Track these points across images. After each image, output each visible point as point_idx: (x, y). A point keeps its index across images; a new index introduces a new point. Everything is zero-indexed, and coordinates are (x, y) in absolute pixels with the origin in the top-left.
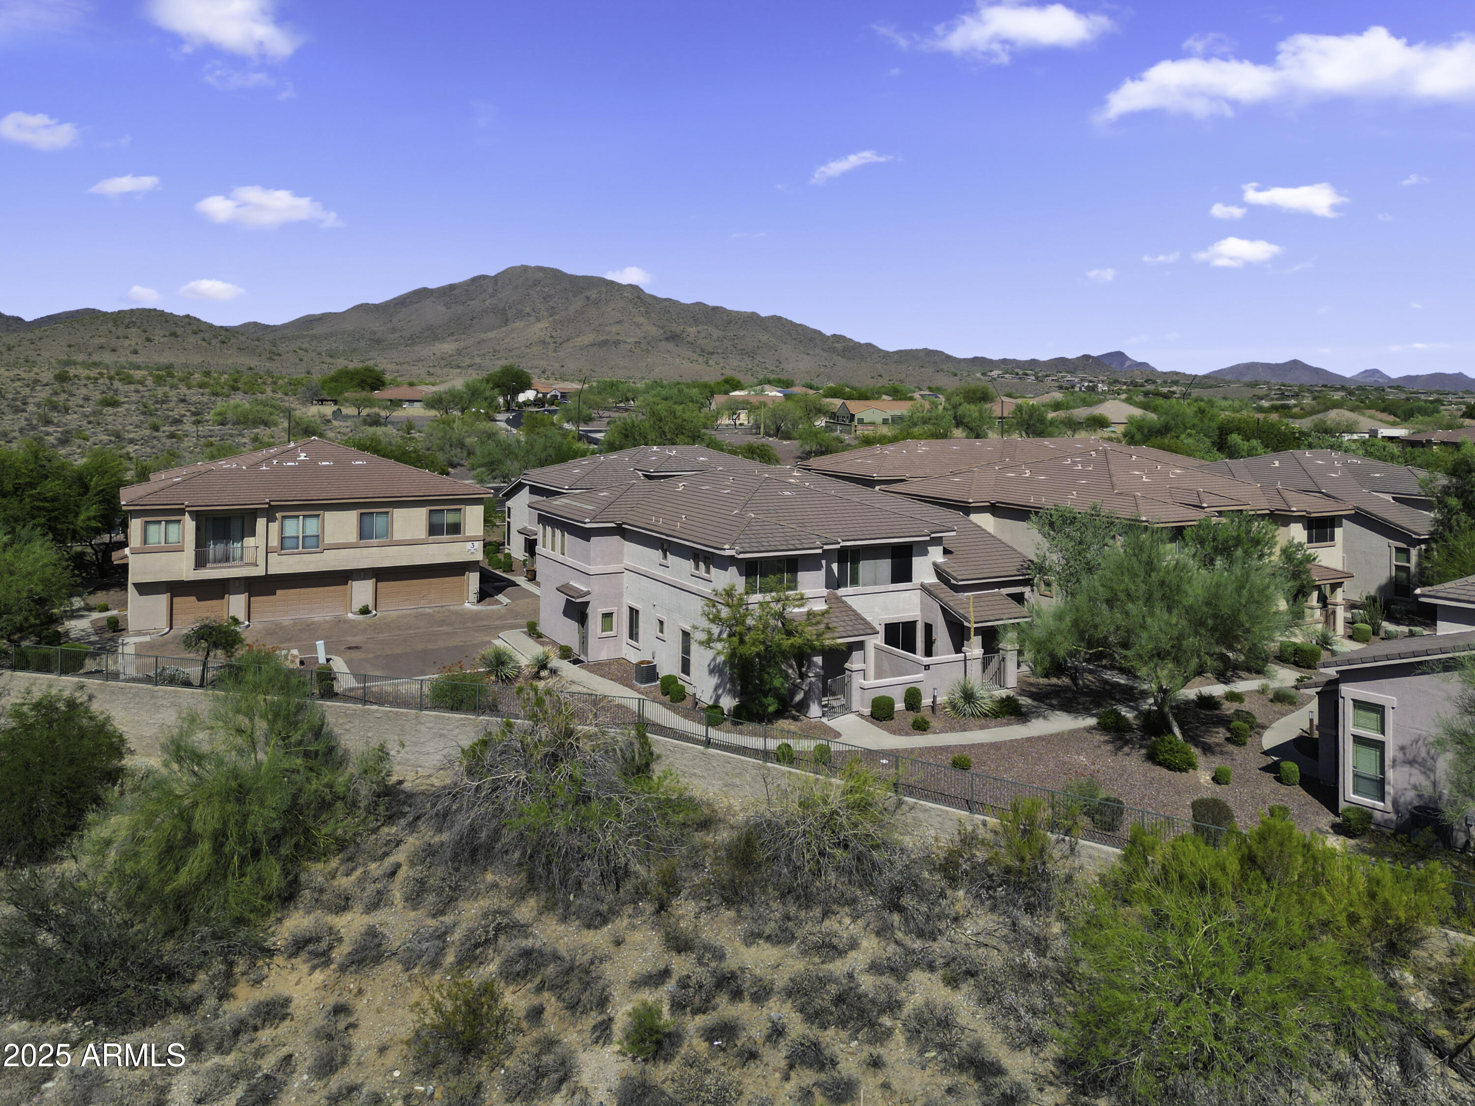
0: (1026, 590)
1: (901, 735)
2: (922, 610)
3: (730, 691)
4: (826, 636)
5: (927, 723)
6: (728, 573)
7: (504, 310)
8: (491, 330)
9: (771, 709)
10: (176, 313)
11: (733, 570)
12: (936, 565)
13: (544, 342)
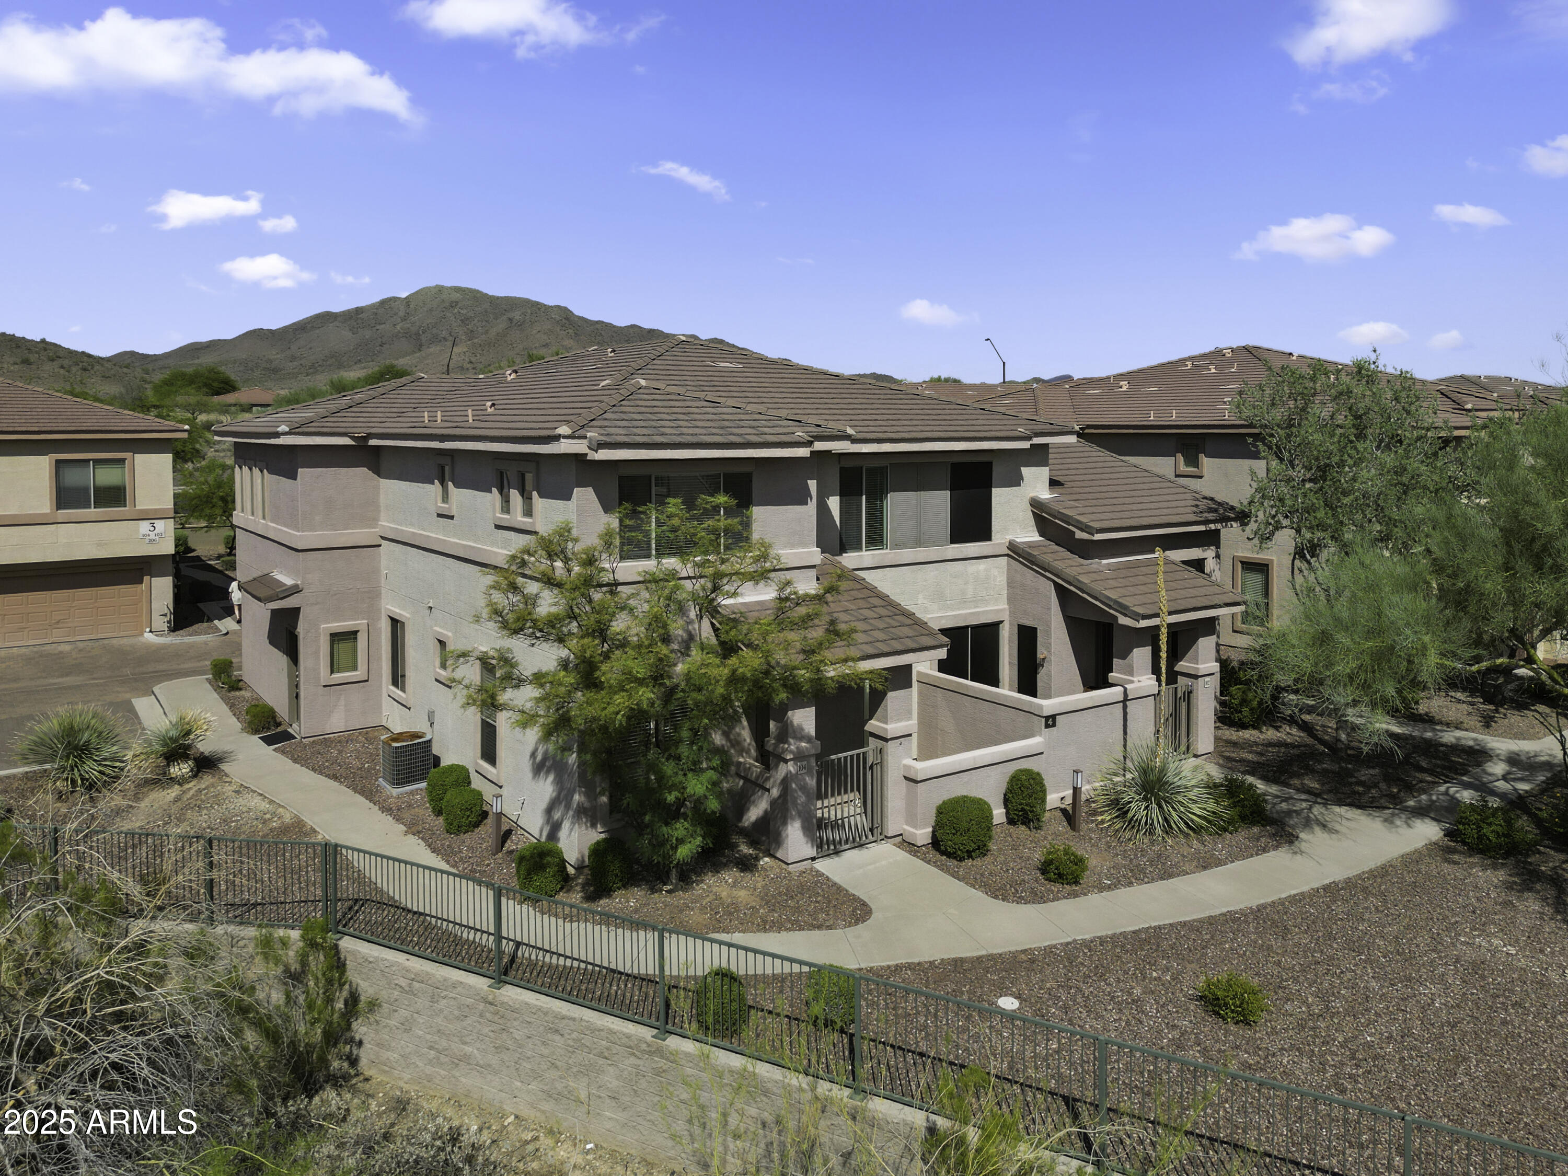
0: (1208, 554)
1: (1020, 900)
2: (1010, 600)
3: (581, 812)
4: (828, 654)
5: (1079, 862)
6: (572, 504)
7: (418, 334)
9: (684, 852)
10: (29, 337)
11: (584, 496)
12: (1036, 504)
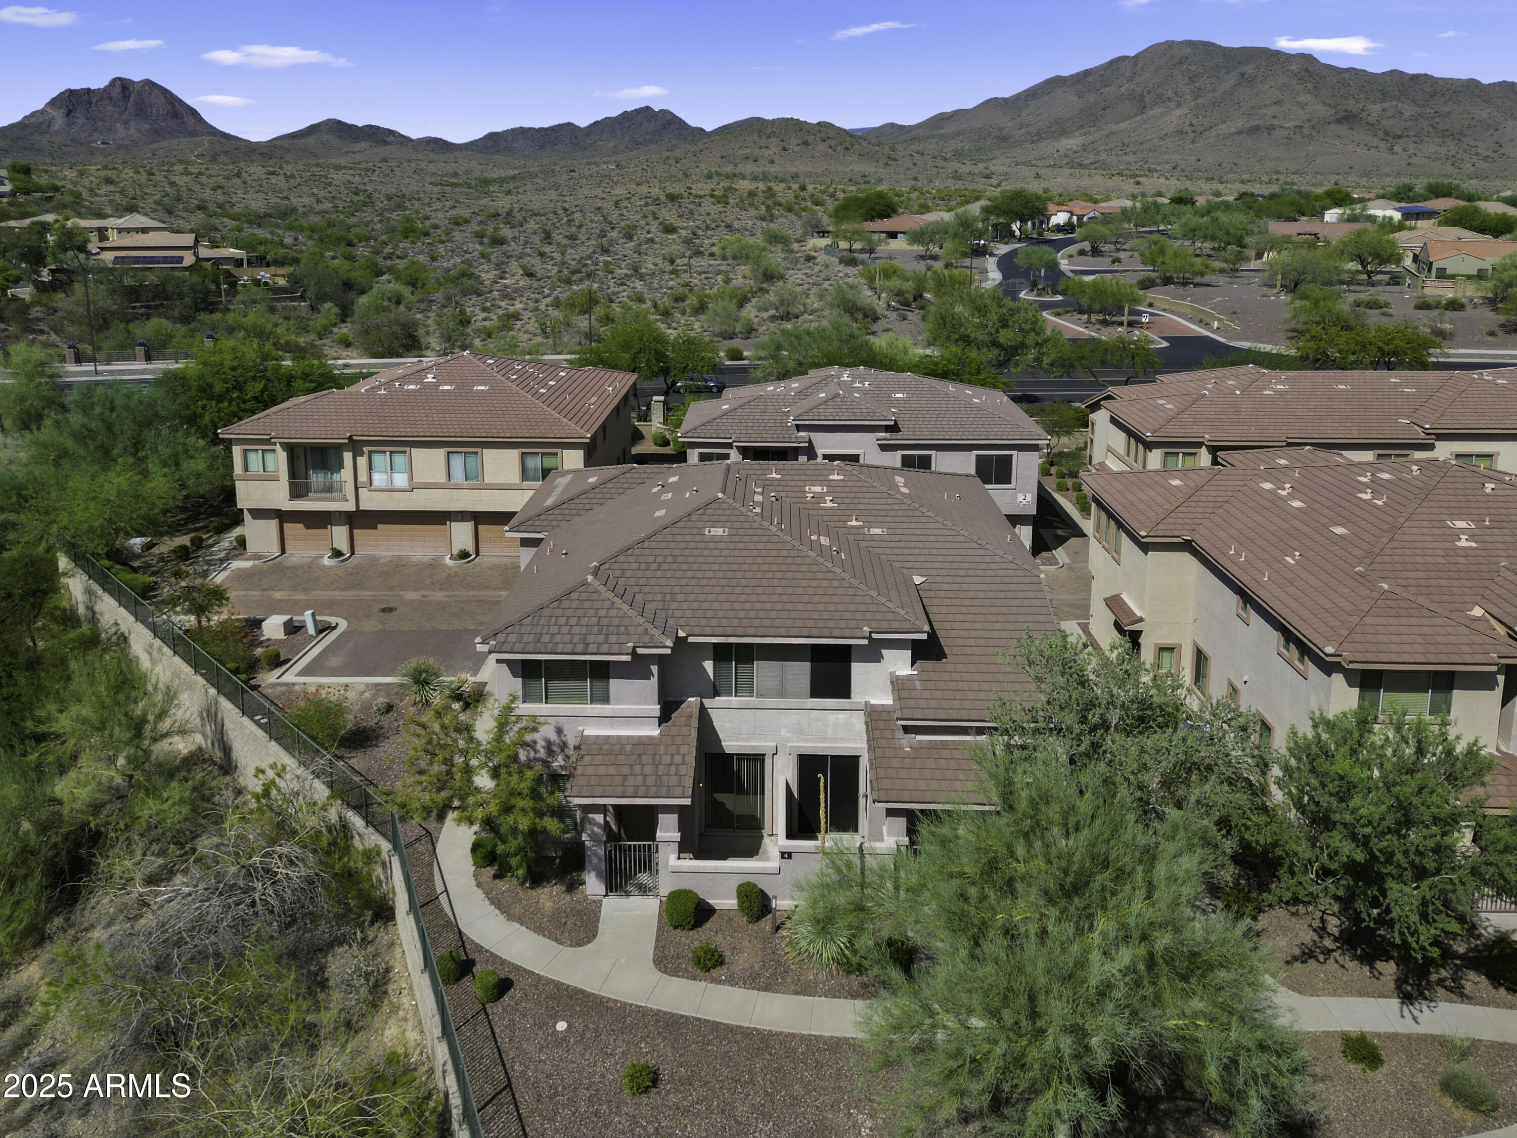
7: (1142, 95)
8: (1123, 121)
12: (895, 679)
13: (1181, 132)
